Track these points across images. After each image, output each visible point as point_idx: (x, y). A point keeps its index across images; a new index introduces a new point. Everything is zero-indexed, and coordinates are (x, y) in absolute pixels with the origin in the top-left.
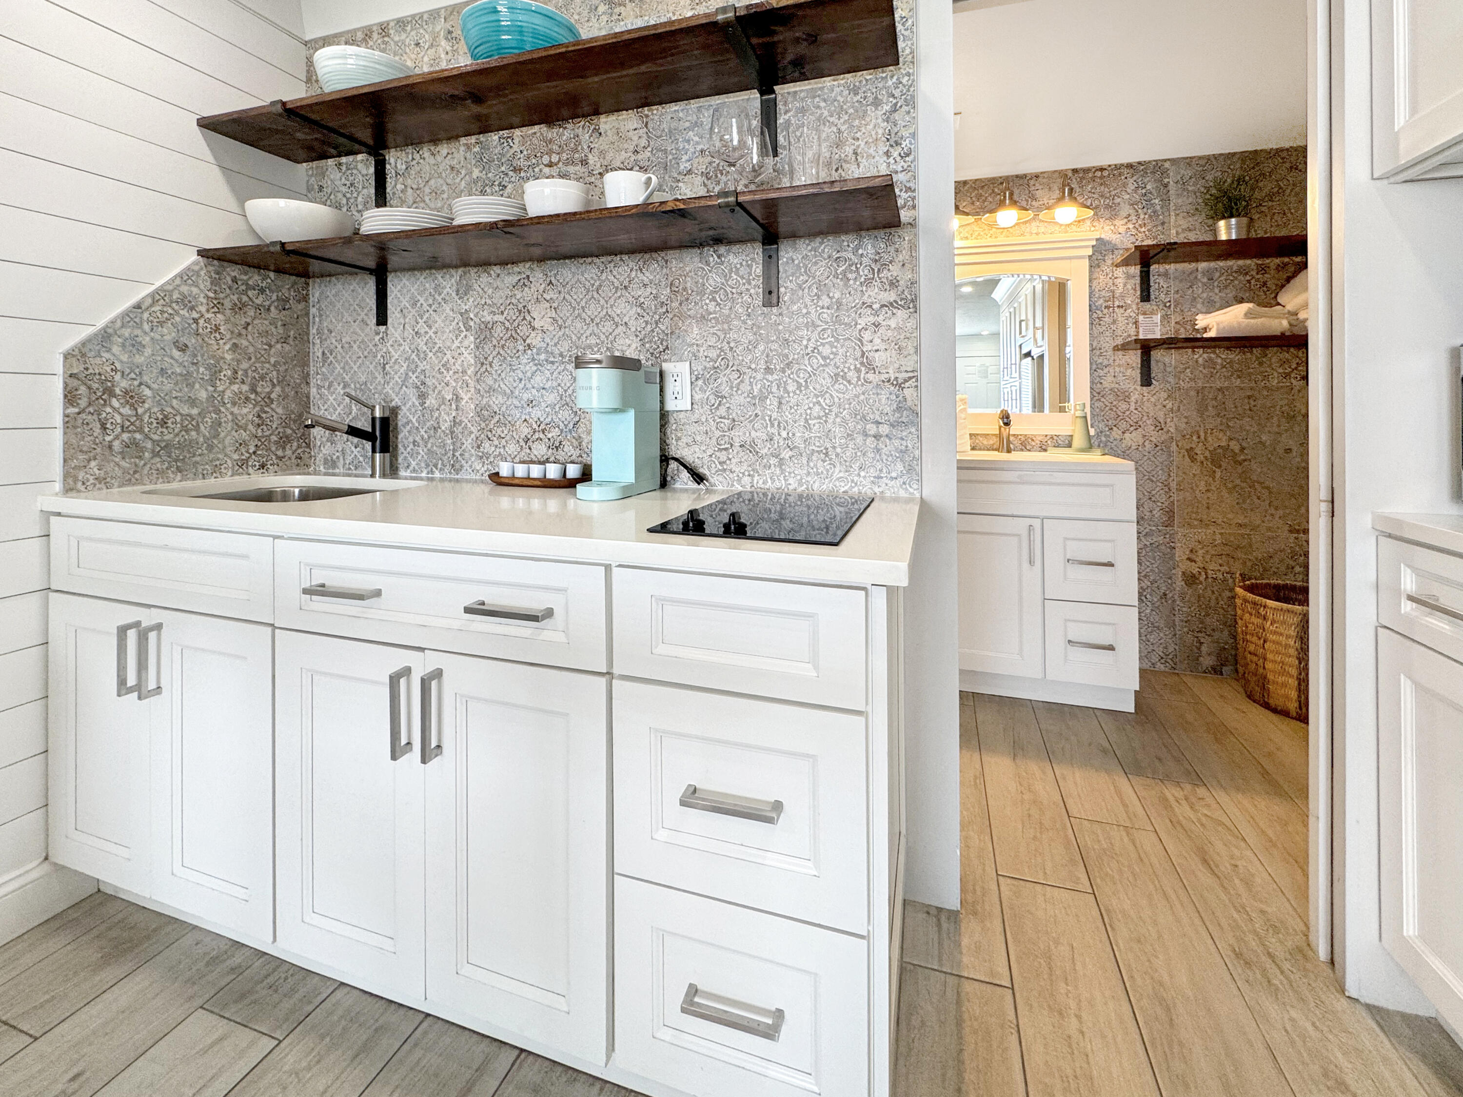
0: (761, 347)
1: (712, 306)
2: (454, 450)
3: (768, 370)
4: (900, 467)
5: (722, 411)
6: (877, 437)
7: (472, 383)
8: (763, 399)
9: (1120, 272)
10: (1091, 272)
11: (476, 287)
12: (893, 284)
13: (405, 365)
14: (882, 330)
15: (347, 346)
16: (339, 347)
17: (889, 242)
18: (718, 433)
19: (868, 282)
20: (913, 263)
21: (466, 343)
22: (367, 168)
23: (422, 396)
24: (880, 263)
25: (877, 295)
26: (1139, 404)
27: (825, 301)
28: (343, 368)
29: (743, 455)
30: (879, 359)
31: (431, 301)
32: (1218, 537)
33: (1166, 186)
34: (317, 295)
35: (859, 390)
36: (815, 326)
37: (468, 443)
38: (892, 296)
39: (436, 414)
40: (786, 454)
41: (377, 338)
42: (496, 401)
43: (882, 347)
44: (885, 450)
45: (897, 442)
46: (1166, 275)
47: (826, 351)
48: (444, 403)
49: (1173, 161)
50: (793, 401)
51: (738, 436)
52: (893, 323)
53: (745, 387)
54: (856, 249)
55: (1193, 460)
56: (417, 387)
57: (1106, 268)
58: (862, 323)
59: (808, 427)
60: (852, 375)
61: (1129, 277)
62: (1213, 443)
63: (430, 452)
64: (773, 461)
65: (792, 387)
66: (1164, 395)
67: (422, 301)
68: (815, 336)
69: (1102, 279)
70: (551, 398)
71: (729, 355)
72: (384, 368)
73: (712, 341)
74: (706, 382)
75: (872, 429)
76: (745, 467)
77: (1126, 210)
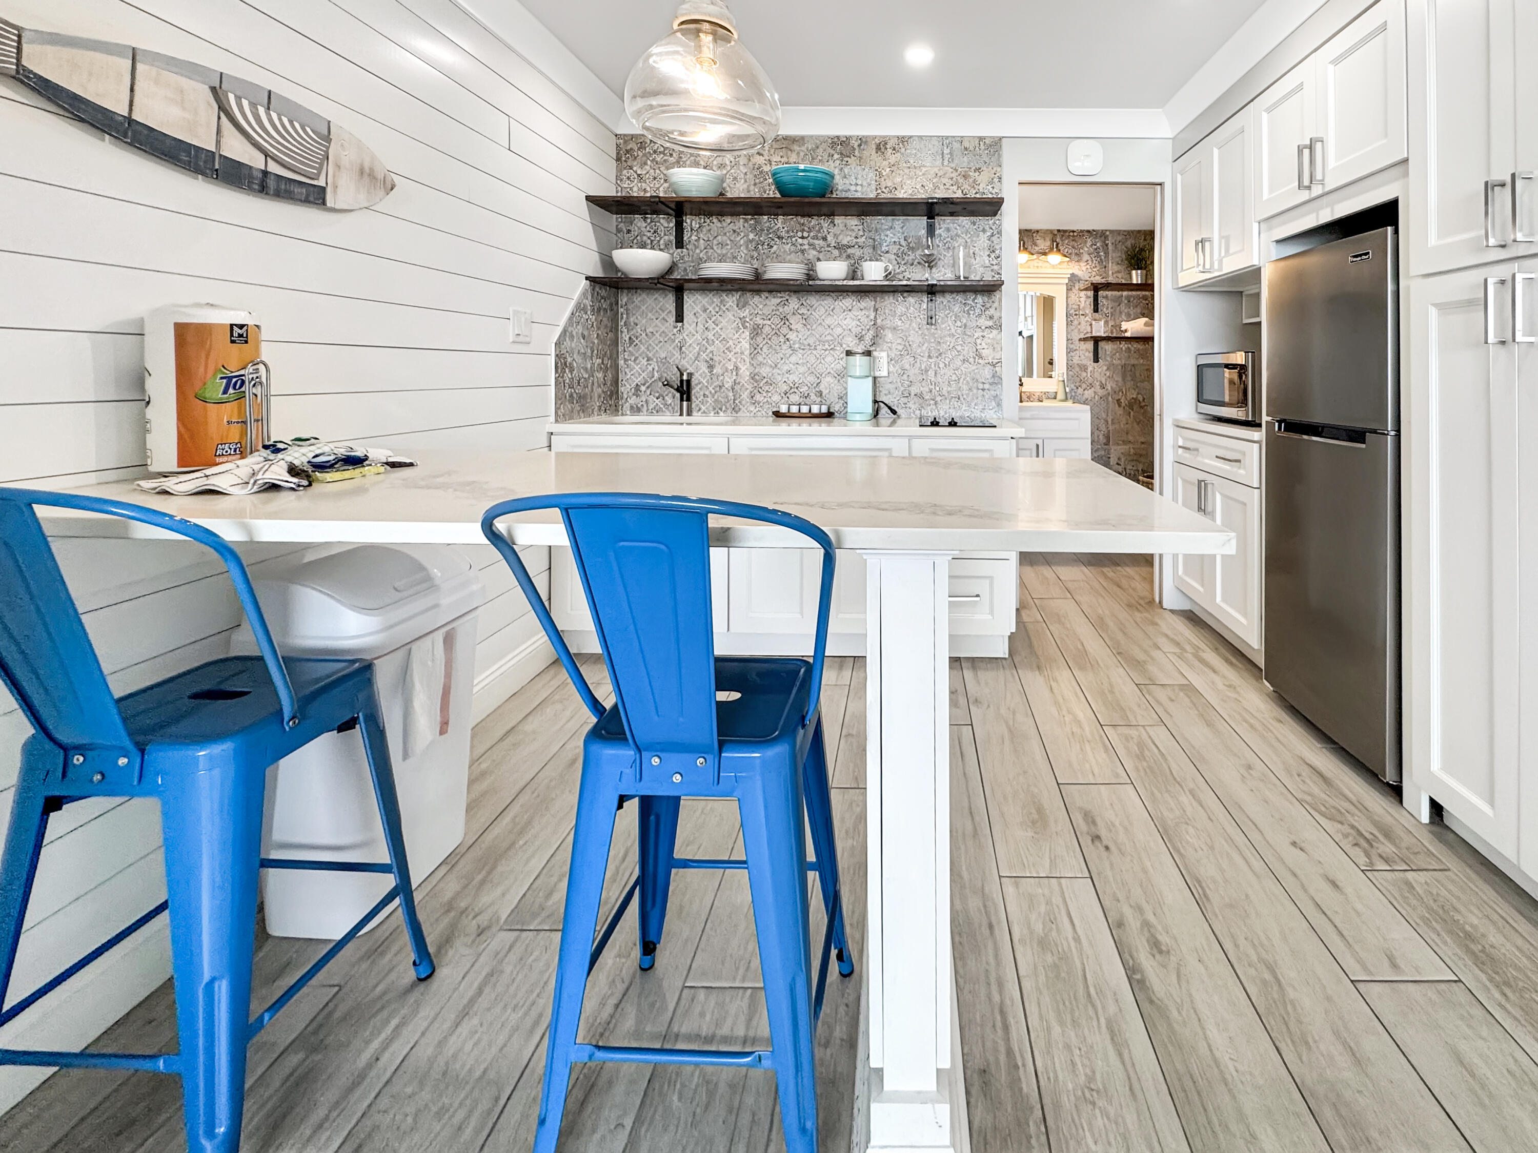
0: (926, 345)
1: (899, 323)
2: (734, 400)
3: (929, 357)
4: (994, 403)
5: (905, 377)
6: (983, 390)
7: (747, 360)
8: (927, 371)
9: (1083, 294)
10: (1067, 294)
11: (751, 303)
12: (991, 318)
13: (697, 348)
14: (985, 339)
15: (650, 334)
16: (644, 335)
17: (989, 297)
18: (902, 389)
19: (980, 315)
20: (999, 309)
21: (743, 336)
22: (668, 223)
23: (711, 367)
24: (985, 308)
25: (984, 322)
26: (1093, 372)
27: (959, 324)
28: (648, 348)
29: (916, 399)
30: (985, 353)
31: (717, 309)
32: (1132, 450)
33: (1107, 245)
34: (625, 300)
35: (975, 367)
36: (954, 336)
37: (745, 395)
38: (990, 323)
39: (722, 378)
40: (938, 399)
41: (675, 330)
42: (765, 371)
43: (986, 347)
44: (987, 396)
45: (992, 392)
46: (1106, 297)
47: (959, 348)
48: (727, 371)
49: (1111, 231)
50: (942, 372)
51: (914, 390)
52: (991, 336)
53: (918, 365)
54: (974, 300)
55: (1120, 406)
56: (707, 361)
57: (1075, 290)
58: (976, 335)
59: (949, 385)
60: (971, 360)
61: (1088, 297)
62: (1129, 396)
63: (716, 401)
64: (932, 402)
65: (942, 365)
66: (1105, 368)
67: (711, 309)
68: (953, 341)
69: (1073, 298)
70: (802, 369)
71: (909, 348)
72: (681, 348)
73: (899, 341)
74: (897, 362)
75: (981, 386)
76: (917, 405)
77: (1086, 257)
